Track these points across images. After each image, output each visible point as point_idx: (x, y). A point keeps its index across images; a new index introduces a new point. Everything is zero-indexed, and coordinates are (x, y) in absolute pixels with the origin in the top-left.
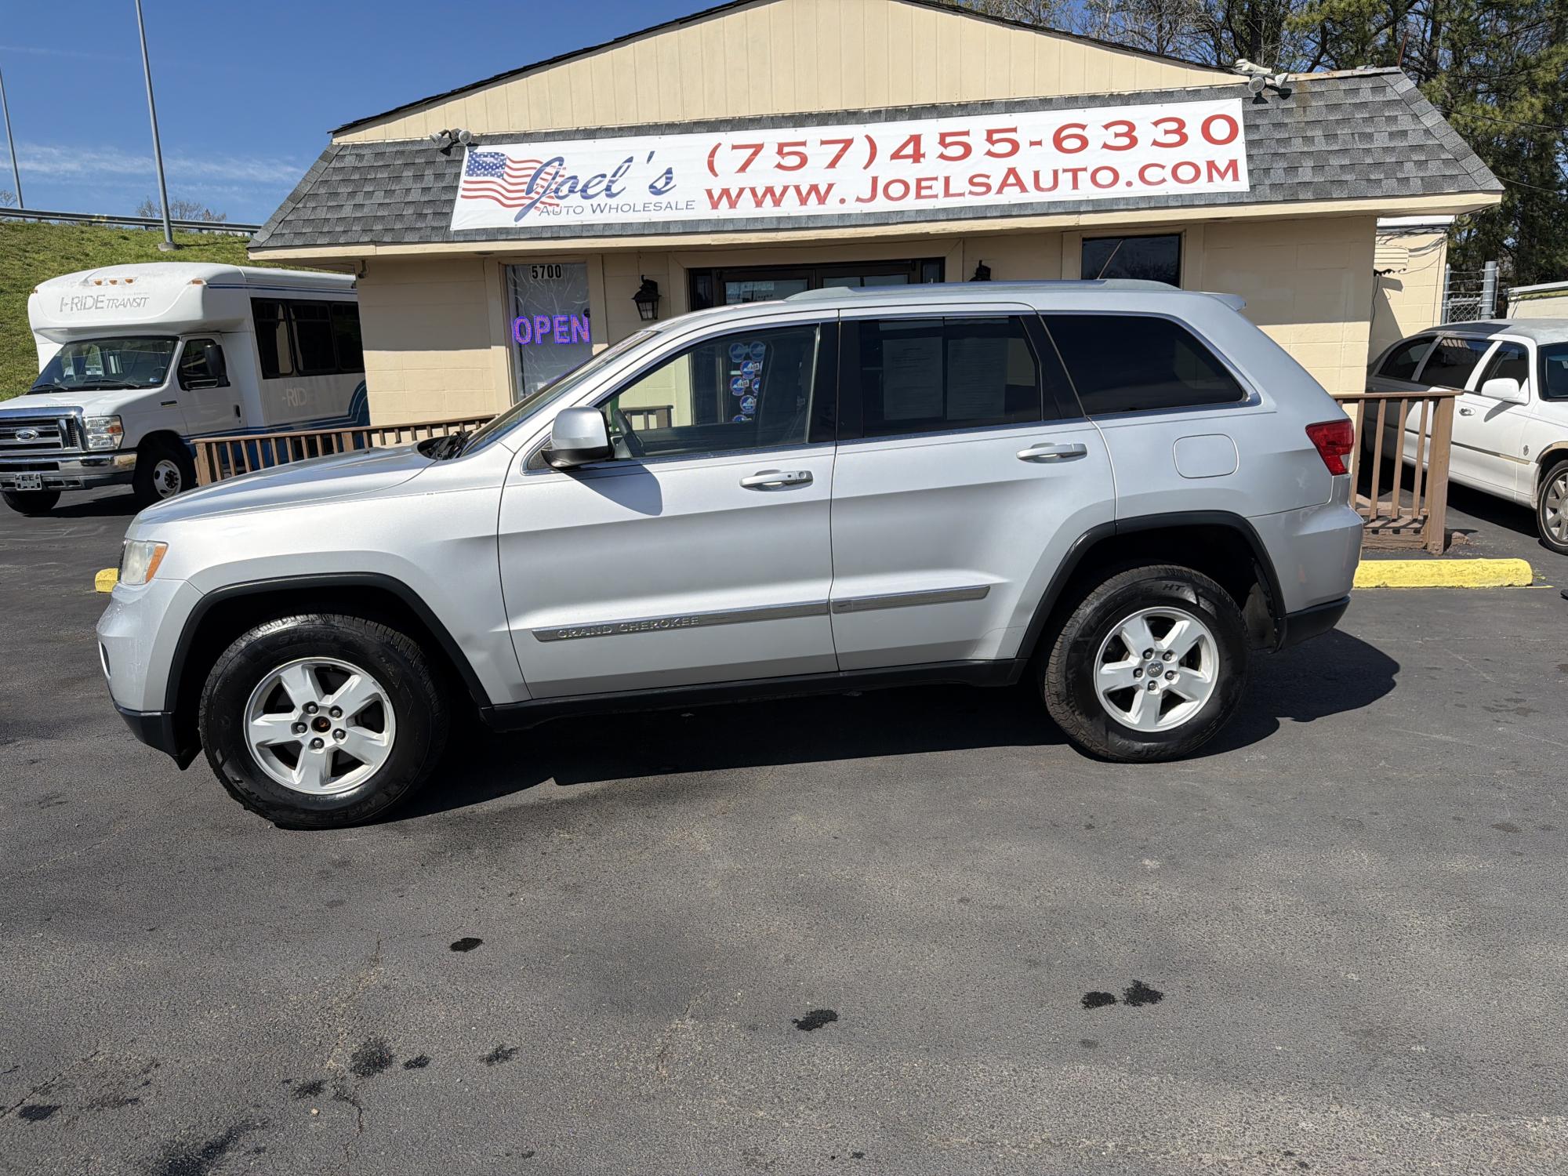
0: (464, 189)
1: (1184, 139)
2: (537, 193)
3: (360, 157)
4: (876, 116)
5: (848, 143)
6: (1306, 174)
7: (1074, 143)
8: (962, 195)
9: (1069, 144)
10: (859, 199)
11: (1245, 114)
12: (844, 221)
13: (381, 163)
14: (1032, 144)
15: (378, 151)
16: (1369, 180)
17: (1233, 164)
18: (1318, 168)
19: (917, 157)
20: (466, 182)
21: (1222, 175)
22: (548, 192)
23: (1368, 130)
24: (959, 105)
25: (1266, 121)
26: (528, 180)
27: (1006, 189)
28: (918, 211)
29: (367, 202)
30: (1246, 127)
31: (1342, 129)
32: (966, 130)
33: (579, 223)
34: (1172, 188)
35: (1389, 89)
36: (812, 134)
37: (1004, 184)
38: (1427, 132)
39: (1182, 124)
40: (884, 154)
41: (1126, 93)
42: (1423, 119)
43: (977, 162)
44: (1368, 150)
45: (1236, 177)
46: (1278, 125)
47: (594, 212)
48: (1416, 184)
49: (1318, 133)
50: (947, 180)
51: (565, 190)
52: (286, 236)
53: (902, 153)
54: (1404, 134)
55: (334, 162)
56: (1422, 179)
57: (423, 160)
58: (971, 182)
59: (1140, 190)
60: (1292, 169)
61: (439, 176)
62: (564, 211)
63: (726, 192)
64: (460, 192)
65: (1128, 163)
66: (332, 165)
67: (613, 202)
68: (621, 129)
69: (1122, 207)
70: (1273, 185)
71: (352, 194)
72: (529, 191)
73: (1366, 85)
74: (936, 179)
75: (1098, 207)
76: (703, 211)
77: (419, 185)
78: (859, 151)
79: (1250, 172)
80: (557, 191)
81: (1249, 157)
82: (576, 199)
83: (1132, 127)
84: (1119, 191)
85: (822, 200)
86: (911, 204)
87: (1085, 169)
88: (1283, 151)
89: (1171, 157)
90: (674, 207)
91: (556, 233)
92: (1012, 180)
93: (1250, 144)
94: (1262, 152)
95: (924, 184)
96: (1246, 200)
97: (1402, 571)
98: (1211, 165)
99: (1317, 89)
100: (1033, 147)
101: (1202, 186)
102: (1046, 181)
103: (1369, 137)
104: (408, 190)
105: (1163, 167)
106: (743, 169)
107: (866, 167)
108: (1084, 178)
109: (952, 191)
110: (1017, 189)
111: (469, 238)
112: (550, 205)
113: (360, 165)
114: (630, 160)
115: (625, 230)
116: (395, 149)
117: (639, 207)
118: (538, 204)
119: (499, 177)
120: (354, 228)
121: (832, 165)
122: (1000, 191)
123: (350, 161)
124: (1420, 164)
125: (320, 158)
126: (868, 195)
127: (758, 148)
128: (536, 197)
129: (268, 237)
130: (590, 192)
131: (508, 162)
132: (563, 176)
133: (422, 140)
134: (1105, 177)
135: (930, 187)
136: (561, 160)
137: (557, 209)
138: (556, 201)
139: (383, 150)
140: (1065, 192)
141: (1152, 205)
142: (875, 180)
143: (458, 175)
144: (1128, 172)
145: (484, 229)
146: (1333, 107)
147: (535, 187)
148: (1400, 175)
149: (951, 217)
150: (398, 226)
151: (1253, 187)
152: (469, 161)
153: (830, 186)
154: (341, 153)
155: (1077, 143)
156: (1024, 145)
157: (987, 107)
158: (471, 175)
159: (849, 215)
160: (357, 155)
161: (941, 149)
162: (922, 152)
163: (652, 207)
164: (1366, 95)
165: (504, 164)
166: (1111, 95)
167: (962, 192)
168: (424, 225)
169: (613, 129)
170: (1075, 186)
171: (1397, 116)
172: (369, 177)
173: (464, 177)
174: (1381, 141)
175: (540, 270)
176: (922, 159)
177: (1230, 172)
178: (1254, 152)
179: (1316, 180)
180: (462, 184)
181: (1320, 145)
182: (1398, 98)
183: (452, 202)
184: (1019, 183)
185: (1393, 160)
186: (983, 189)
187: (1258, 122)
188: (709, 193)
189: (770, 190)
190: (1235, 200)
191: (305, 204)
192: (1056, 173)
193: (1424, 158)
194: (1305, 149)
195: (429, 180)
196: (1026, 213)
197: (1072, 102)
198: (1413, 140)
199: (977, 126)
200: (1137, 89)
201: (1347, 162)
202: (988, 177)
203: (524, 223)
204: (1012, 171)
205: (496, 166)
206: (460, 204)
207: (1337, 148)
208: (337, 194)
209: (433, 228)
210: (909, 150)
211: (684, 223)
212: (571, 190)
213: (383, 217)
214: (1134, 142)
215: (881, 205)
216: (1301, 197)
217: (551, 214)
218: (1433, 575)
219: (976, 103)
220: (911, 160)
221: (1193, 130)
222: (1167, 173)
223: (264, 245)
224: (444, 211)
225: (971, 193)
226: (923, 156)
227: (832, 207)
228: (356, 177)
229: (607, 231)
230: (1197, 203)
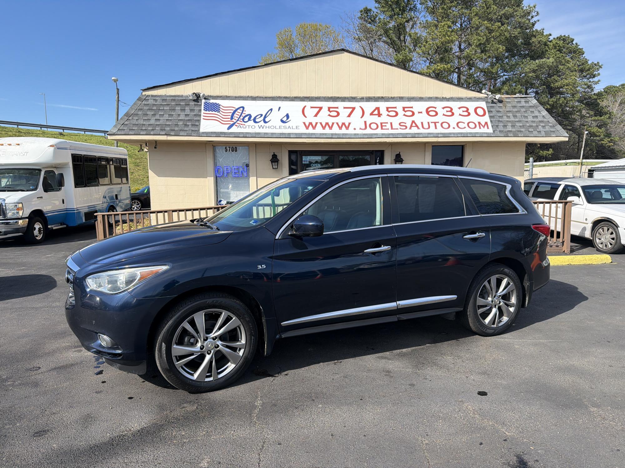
0: (204, 116)
1: (469, 114)
2: (235, 120)
3: (156, 100)
4: (362, 99)
5: (354, 109)
6: (509, 128)
7: (432, 113)
8: (397, 129)
9: (431, 113)
10: (360, 129)
11: (487, 107)
12: (356, 136)
13: (166, 104)
14: (419, 113)
15: (164, 98)
16: (529, 131)
17: (486, 123)
18: (513, 126)
19: (379, 115)
20: (204, 113)
21: (484, 127)
22: (240, 119)
23: (526, 115)
24: (391, 98)
25: (494, 110)
26: (231, 114)
27: (412, 128)
28: (382, 134)
29: (161, 118)
30: (488, 111)
31: (518, 114)
32: (395, 106)
33: (254, 132)
34: (468, 130)
35: (530, 102)
36: (340, 105)
37: (411, 126)
38: (543, 116)
39: (468, 109)
40: (367, 113)
41: (448, 97)
42: (542, 112)
43: (401, 118)
44: (527, 121)
45: (488, 128)
46: (498, 112)
47: (260, 128)
48: (543, 133)
49: (511, 115)
50: (391, 123)
51: (246, 119)
52: (125, 130)
53: (374, 113)
54: (537, 117)
55: (144, 102)
56: (545, 131)
57: (184, 104)
58: (400, 124)
59: (457, 130)
60: (505, 126)
61: (192, 110)
62: (247, 127)
63: (311, 123)
64: (202, 117)
65: (453, 121)
66: (143, 103)
67: (267, 125)
68: (266, 98)
69: (452, 136)
70: (500, 131)
71: (154, 115)
72: (232, 118)
73: (523, 100)
74: (387, 123)
75: (445, 135)
76: (303, 130)
77: (183, 113)
78: (358, 112)
79: (492, 126)
80: (243, 119)
81: (491, 121)
82: (251, 123)
83: (452, 109)
84: (450, 130)
85: (347, 128)
86: (379, 131)
87: (438, 122)
88: (501, 120)
89: (466, 120)
90: (291, 128)
91: (245, 135)
92: (414, 125)
93: (490, 117)
94: (494, 120)
95: (383, 124)
96: (492, 136)
97: (575, 259)
98: (479, 123)
99: (508, 100)
100: (419, 114)
101: (477, 130)
102: (426, 126)
103: (527, 117)
104: (179, 115)
105: (464, 123)
106: (316, 116)
107: (361, 117)
108: (438, 125)
109: (393, 128)
110: (416, 128)
111: (208, 135)
112: (241, 124)
113: (156, 103)
114: (271, 110)
115: (273, 135)
116: (171, 98)
117: (278, 127)
118: (236, 124)
119: (218, 112)
120: (157, 129)
121: (349, 116)
122: (410, 128)
123: (151, 102)
124: (543, 127)
125: (137, 100)
126: (364, 127)
127: (321, 108)
128: (235, 121)
129: (117, 130)
130: (257, 120)
131: (221, 107)
132: (245, 114)
133: (182, 96)
134: (446, 125)
135: (386, 126)
136: (243, 108)
137: (244, 126)
138: (243, 123)
139: (166, 99)
140: (432, 130)
141: (462, 135)
142: (365, 122)
143: (200, 110)
144: (453, 124)
145: (215, 132)
146: (514, 107)
147: (234, 117)
148: (538, 130)
149: (394, 137)
150: (176, 129)
151: (494, 131)
152: (204, 105)
153: (349, 124)
154: (147, 98)
155: (434, 113)
156: (416, 113)
157: (401, 99)
158: (206, 111)
159: (358, 134)
160: (154, 100)
161: (387, 113)
162: (381, 113)
163: (283, 127)
164: (523, 104)
165: (220, 107)
166: (443, 98)
167: (397, 128)
168: (188, 129)
169: (263, 97)
170: (436, 128)
171: (533, 111)
172: (161, 108)
173: (203, 111)
174: (530, 119)
175: (228, 149)
176: (381, 116)
177: (486, 126)
178: (492, 120)
179: (513, 130)
180: (202, 114)
181: (512, 119)
182: (533, 105)
183: (199, 121)
184: (417, 126)
185: (535, 125)
186: (404, 127)
187: (492, 110)
188: (304, 123)
189: (327, 124)
190: (489, 135)
191: (133, 117)
192: (428, 123)
193: (544, 125)
194: (508, 120)
195: (188, 111)
196: (420, 136)
197: (430, 99)
198: (540, 119)
199: (399, 105)
200: (451, 96)
201: (521, 125)
202: (405, 123)
203: (231, 130)
204: (413, 122)
205: (216, 108)
206: (203, 122)
207: (517, 120)
208: (147, 115)
209: (192, 131)
210: (376, 112)
211: (296, 134)
212: (249, 119)
213: (169, 125)
214: (453, 114)
215: (368, 131)
216: (509, 135)
217: (242, 128)
218: (584, 260)
219: (397, 97)
220: (377, 116)
221: (472, 111)
222: (466, 125)
223: (116, 133)
224: (196, 124)
225: (400, 128)
226: (381, 115)
227: (351, 131)
228: (155, 108)
229: (265, 135)
230: (477, 136)
